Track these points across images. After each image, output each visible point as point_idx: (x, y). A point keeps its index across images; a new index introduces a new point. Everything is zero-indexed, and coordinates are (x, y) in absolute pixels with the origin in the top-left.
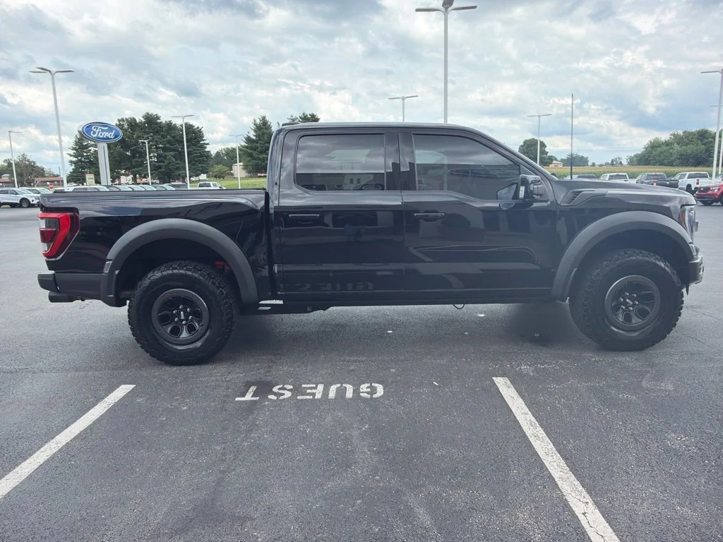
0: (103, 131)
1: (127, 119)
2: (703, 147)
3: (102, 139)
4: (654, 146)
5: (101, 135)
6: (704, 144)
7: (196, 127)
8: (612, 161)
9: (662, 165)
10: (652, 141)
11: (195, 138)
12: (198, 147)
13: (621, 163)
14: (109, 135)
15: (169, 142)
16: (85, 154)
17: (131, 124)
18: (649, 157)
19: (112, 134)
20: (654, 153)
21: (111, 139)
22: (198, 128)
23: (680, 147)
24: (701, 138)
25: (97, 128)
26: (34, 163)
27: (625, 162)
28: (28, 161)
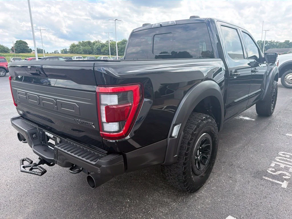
2: (90, 47)
4: (73, 46)
6: (91, 46)
8: (55, 52)
9: (77, 54)
10: (72, 44)
13: (58, 53)
18: (72, 50)
20: (74, 49)
23: (83, 47)
24: (89, 44)
27: (60, 52)
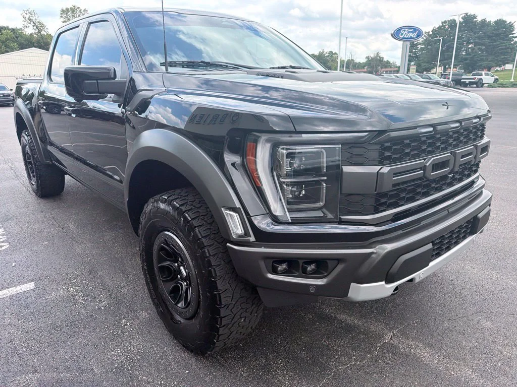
0: (409, 32)
1: (449, 21)
3: (406, 38)
5: (407, 35)
7: (508, 22)
11: (505, 33)
12: (506, 40)
14: (412, 36)
15: (479, 38)
16: (414, 51)
17: (451, 24)
19: (415, 34)
21: (414, 38)
22: (510, 22)
25: (405, 30)
26: (383, 58)
28: (379, 57)
